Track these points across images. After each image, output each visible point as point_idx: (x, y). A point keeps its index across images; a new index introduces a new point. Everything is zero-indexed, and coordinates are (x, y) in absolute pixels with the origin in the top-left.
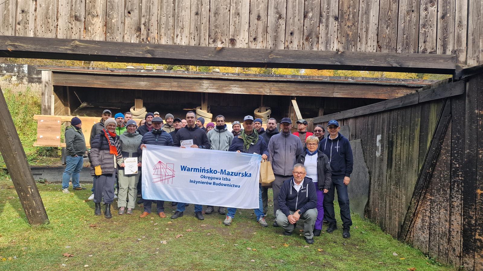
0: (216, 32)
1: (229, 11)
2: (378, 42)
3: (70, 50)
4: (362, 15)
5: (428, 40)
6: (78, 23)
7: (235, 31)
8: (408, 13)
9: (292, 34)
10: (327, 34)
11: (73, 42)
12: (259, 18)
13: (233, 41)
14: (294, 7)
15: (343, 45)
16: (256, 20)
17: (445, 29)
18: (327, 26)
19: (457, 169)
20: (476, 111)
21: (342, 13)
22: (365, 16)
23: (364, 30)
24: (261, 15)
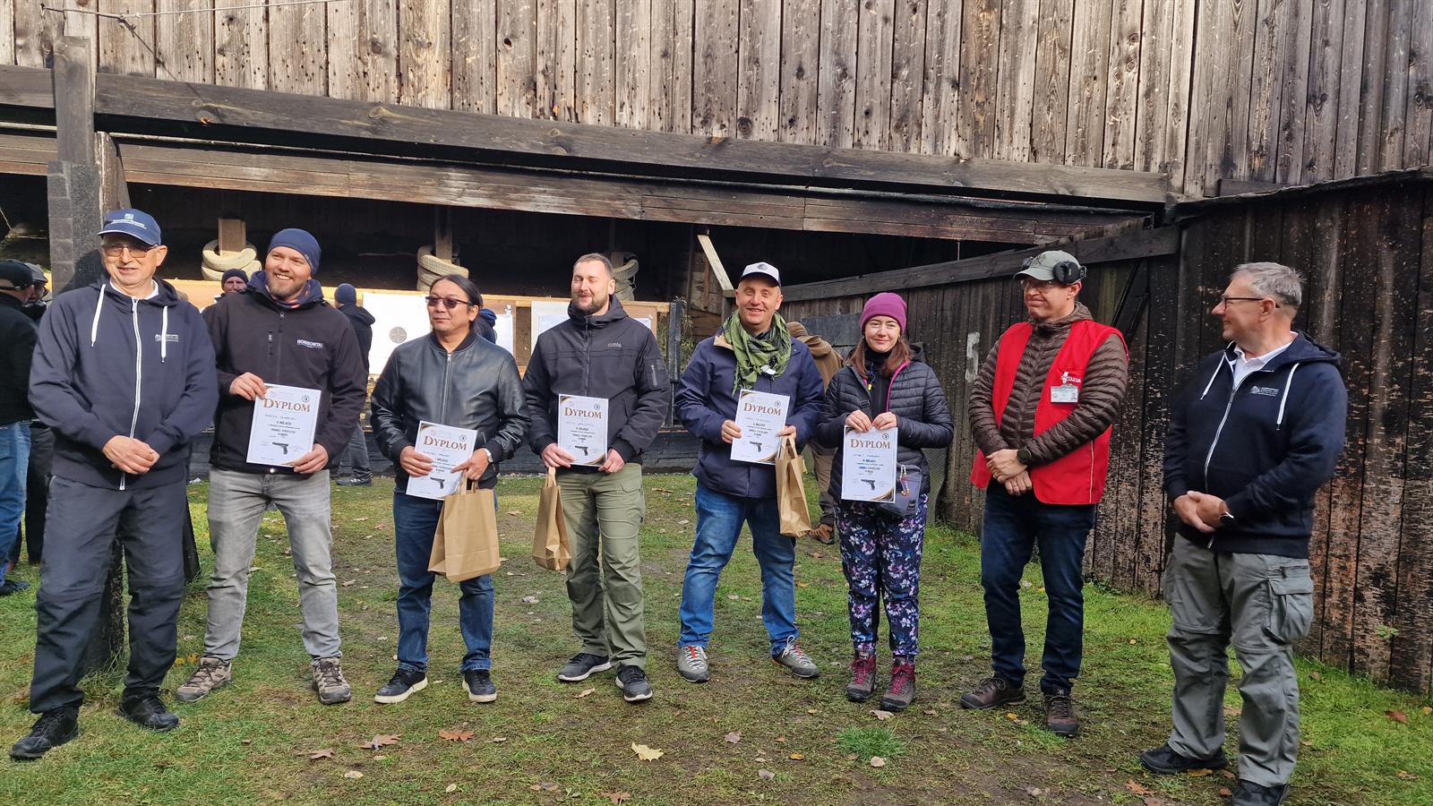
0: (709, 100)
1: (737, 52)
2: (1031, 140)
3: (367, 129)
4: (1004, 81)
5: (1120, 141)
6: (380, 60)
7: (750, 99)
8: (1087, 83)
9: (868, 113)
10: (937, 117)
11: (374, 110)
12: (800, 72)
13: (745, 124)
14: (871, 52)
15: (968, 143)
16: (795, 78)
17: (1150, 119)
18: (937, 101)
19: (1157, 402)
20: (1200, 289)
21: (966, 73)
22: (1008, 83)
23: (1007, 113)
24: (805, 67)
